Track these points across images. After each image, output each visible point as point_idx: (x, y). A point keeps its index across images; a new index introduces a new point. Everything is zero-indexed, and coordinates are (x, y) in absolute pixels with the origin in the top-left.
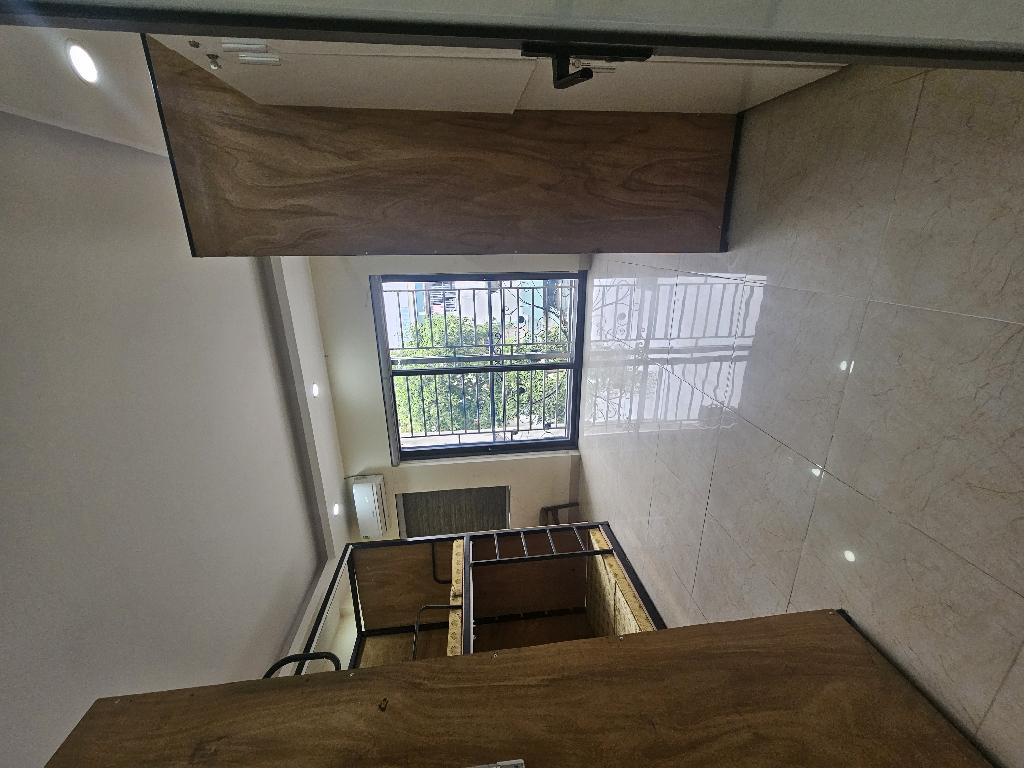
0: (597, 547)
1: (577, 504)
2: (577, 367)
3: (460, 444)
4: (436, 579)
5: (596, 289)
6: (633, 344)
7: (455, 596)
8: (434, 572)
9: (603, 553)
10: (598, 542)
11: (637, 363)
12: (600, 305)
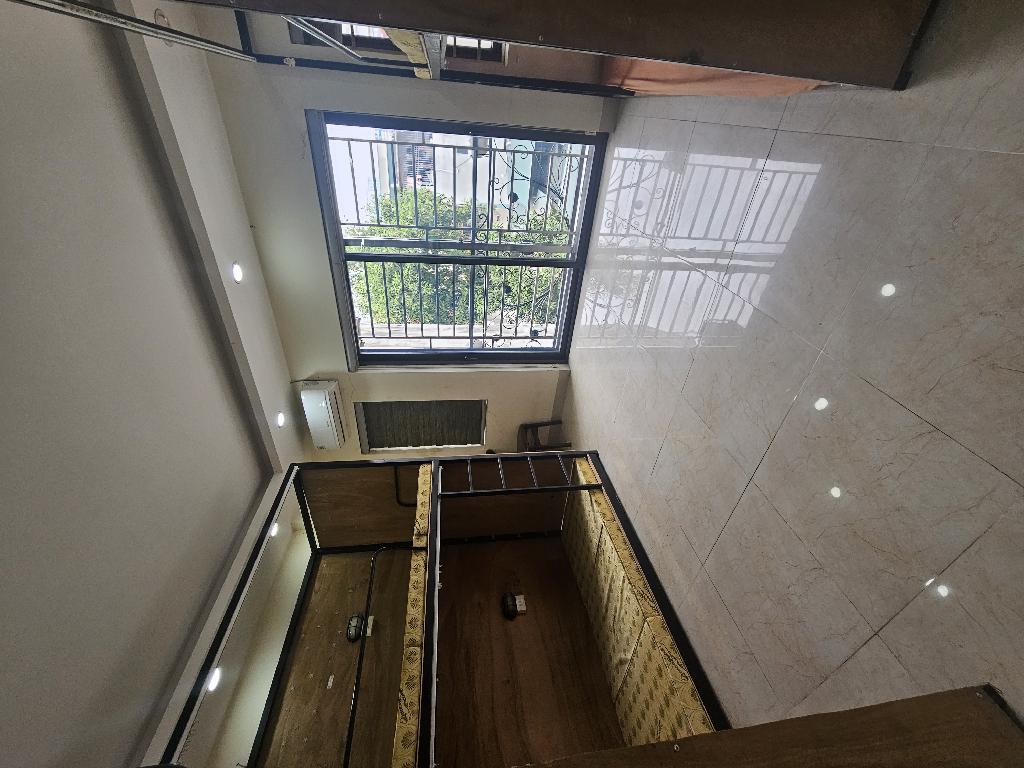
0: (583, 481)
1: (560, 422)
2: (577, 266)
3: (431, 349)
4: (399, 502)
5: (615, 162)
6: (647, 242)
7: (419, 535)
8: (397, 494)
9: (590, 488)
10: (584, 473)
11: (648, 266)
12: (616, 185)
